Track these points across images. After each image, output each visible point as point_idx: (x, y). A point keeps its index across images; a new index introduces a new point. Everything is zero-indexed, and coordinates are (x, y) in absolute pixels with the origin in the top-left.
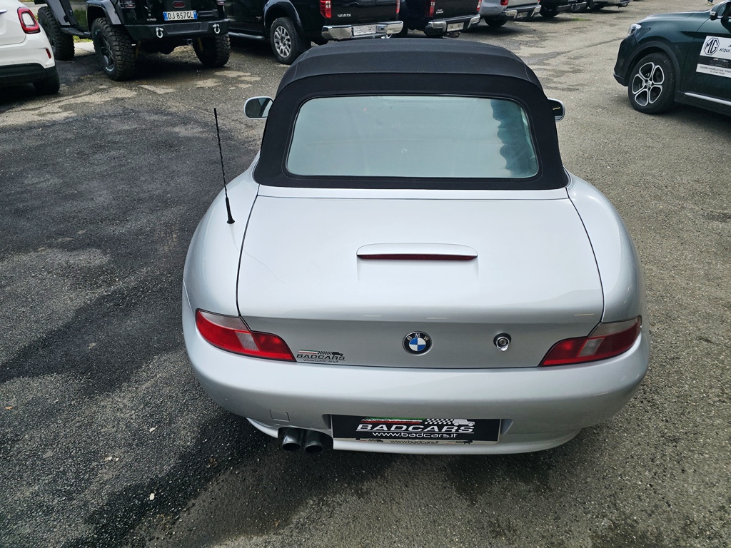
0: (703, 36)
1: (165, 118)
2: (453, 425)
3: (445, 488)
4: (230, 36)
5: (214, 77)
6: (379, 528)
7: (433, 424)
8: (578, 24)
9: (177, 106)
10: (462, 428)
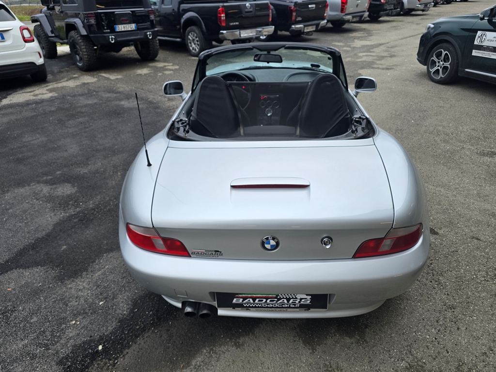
0: (476, 31)
1: (115, 95)
2: (296, 298)
3: (295, 341)
4: (159, 40)
5: (149, 67)
6: (250, 369)
7: (283, 298)
8: (394, 24)
9: (123, 87)
10: (303, 300)
